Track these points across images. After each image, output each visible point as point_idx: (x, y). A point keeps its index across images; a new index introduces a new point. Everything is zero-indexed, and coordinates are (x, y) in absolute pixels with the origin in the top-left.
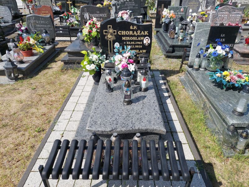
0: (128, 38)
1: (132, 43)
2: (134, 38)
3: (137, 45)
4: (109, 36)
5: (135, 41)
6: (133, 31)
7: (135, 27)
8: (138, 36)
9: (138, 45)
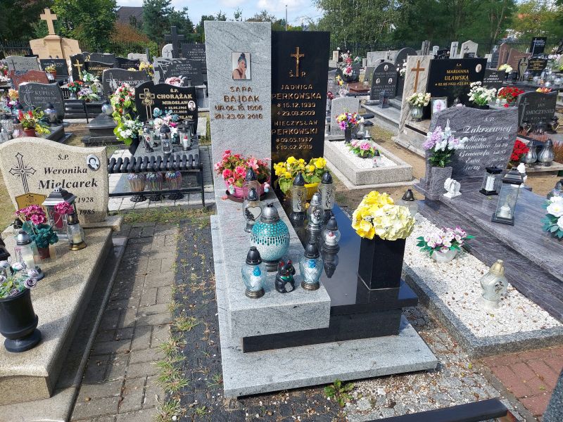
0: (170, 103)
1: (175, 108)
2: (176, 103)
3: (181, 110)
4: (147, 100)
5: (178, 106)
6: (174, 94)
7: (176, 90)
8: (181, 100)
9: (183, 110)
